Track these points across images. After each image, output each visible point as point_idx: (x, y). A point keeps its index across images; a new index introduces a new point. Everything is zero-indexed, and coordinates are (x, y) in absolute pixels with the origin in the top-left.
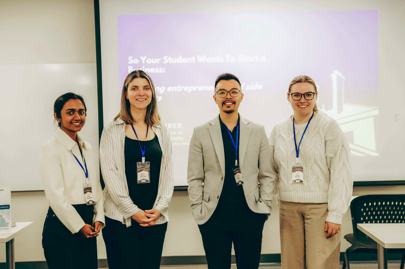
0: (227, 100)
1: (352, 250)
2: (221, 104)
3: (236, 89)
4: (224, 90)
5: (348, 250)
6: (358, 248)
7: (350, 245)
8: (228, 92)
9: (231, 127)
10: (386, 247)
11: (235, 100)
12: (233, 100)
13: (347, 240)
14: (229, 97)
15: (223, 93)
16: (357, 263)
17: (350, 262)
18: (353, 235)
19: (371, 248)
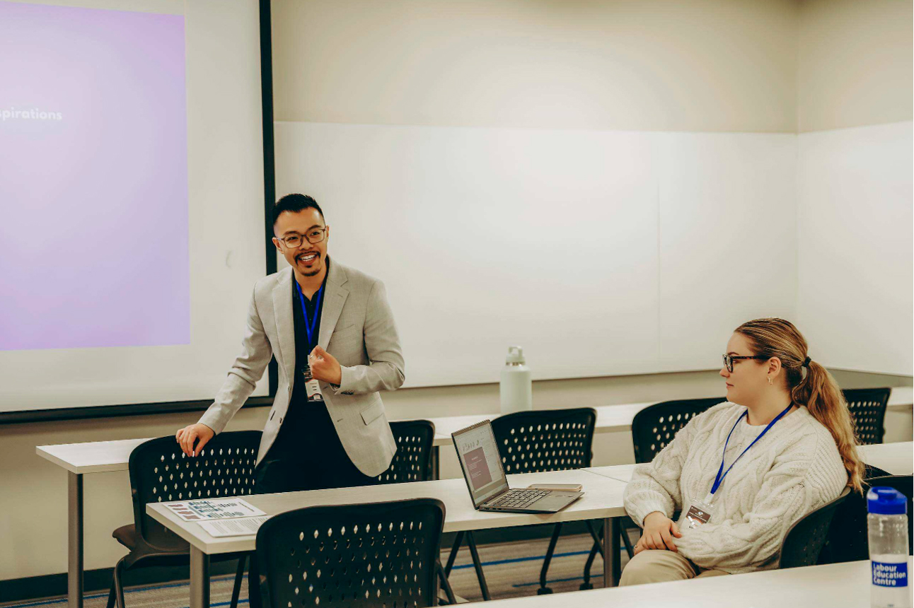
0: (304, 252)
1: (132, 563)
2: (293, 260)
3: (316, 226)
4: (294, 232)
5: (122, 564)
6: (145, 556)
7: (127, 551)
8: (302, 236)
9: (309, 293)
10: (208, 552)
11: (319, 248)
12: (315, 249)
13: (120, 541)
14: (306, 245)
15: (294, 238)
16: (139, 590)
17: (124, 588)
18: (134, 528)
19: (174, 554)
